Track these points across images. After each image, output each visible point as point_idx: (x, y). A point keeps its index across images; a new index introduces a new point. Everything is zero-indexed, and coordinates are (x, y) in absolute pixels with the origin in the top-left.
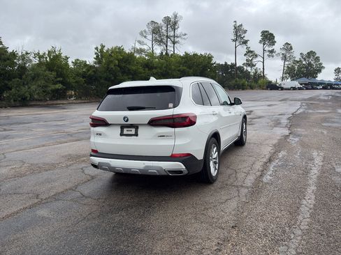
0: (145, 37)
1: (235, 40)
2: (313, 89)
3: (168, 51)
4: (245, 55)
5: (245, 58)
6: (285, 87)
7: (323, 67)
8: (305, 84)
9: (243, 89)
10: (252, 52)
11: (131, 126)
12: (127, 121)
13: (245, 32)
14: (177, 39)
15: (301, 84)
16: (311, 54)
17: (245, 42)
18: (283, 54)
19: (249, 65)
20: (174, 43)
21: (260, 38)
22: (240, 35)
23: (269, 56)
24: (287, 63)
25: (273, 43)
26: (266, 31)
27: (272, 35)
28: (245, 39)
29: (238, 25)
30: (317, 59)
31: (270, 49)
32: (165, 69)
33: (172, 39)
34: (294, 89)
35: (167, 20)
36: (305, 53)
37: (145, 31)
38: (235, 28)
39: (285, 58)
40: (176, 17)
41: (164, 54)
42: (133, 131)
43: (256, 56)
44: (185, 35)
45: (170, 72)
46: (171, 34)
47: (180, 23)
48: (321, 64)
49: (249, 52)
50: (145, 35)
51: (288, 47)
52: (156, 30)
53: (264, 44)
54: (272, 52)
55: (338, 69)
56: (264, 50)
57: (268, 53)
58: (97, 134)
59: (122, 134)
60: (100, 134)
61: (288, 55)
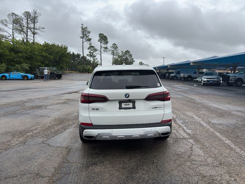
0: (6, 25)
1: (82, 38)
3: (29, 40)
4: (88, 49)
5: (89, 51)
7: (134, 61)
9: (89, 73)
10: (93, 47)
11: (130, 101)
12: (128, 97)
13: (89, 32)
14: (36, 31)
16: (127, 52)
17: (89, 40)
18: (112, 51)
19: (91, 56)
20: (34, 34)
21: (99, 38)
22: (86, 34)
23: (104, 51)
24: (114, 56)
25: (107, 43)
26: (102, 34)
27: (105, 37)
28: (90, 37)
29: (84, 27)
30: (131, 56)
31: (105, 46)
32: (30, 54)
33: (33, 30)
35: (27, 14)
36: (124, 51)
37: (6, 21)
38: (82, 29)
39: (113, 54)
40: (35, 13)
41: (25, 41)
42: (131, 105)
43: (96, 50)
44: (44, 28)
45: (34, 56)
46: (32, 26)
47: (39, 19)
48: (133, 59)
49: (91, 47)
50: (5, 23)
51: (115, 46)
52: (17, 21)
53: (101, 43)
54: (106, 48)
55: (141, 62)
56: (101, 47)
57: (103, 49)
58: (94, 109)
59: (120, 108)
60: (97, 109)
61: (115, 52)
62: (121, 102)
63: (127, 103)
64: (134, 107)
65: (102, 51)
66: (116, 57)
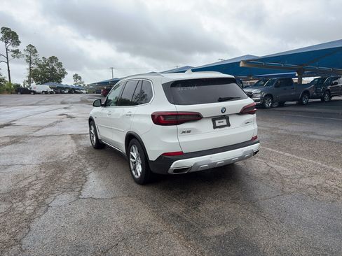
2: (62, 93)
6: (37, 90)
7: (66, 73)
8: (54, 88)
12: (225, 111)
15: (51, 88)
16: (53, 59)
18: (27, 56)
23: (13, 56)
24: (32, 65)
25: (18, 43)
26: (8, 29)
27: (14, 33)
30: (60, 65)
31: (15, 49)
34: (46, 93)
36: (47, 57)
39: (29, 61)
48: (63, 70)
51: (32, 50)
53: (6, 43)
54: (16, 52)
55: (76, 75)
56: (7, 50)
57: (10, 54)
58: (184, 132)
59: (215, 127)
60: (189, 132)
61: (33, 58)
62: (214, 119)
63: (221, 120)
64: (229, 125)
65: (10, 57)
66: (35, 67)
